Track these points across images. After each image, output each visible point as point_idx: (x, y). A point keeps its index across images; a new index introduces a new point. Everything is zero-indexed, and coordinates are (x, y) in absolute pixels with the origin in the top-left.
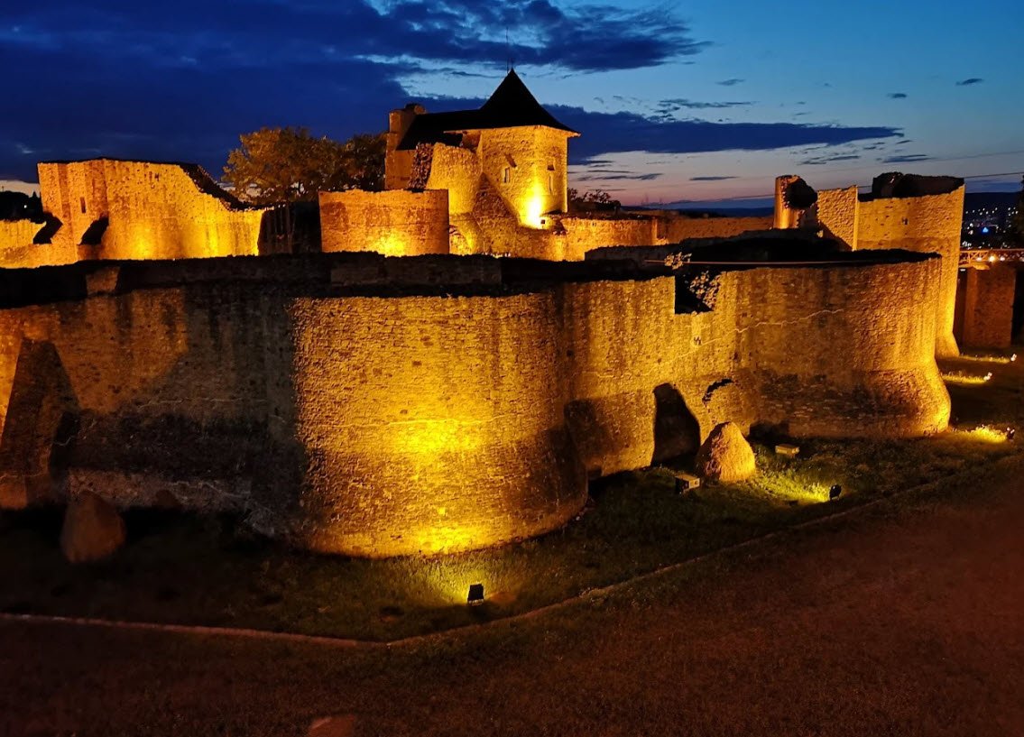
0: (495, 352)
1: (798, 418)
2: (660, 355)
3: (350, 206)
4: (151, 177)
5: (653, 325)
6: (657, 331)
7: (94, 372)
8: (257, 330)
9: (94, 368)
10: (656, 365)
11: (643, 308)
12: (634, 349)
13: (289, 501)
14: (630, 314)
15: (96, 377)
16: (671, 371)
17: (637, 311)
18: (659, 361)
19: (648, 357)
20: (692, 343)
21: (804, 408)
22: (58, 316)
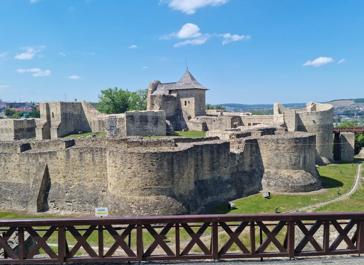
0: (172, 167)
1: (271, 185)
2: (226, 166)
3: (135, 116)
4: (74, 107)
5: (223, 157)
6: (225, 159)
7: (58, 171)
8: (105, 160)
9: (58, 170)
10: (225, 169)
11: (220, 151)
12: (217, 164)
13: (113, 210)
14: (216, 153)
15: (59, 173)
16: (229, 170)
17: (218, 152)
18: (226, 167)
19: (222, 166)
20: (236, 162)
21: (273, 182)
22: (49, 155)
